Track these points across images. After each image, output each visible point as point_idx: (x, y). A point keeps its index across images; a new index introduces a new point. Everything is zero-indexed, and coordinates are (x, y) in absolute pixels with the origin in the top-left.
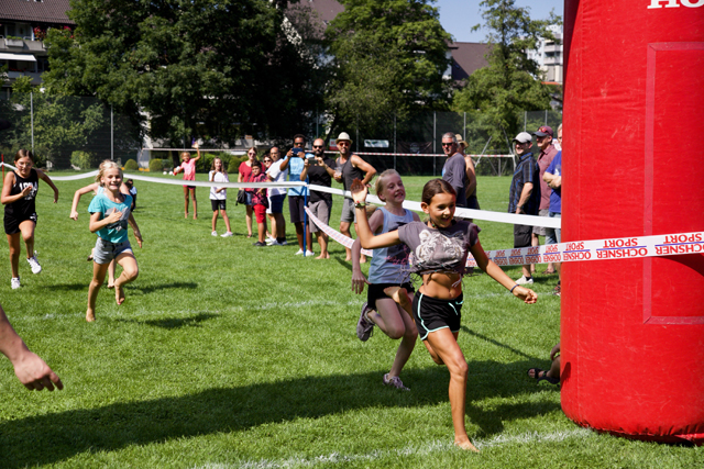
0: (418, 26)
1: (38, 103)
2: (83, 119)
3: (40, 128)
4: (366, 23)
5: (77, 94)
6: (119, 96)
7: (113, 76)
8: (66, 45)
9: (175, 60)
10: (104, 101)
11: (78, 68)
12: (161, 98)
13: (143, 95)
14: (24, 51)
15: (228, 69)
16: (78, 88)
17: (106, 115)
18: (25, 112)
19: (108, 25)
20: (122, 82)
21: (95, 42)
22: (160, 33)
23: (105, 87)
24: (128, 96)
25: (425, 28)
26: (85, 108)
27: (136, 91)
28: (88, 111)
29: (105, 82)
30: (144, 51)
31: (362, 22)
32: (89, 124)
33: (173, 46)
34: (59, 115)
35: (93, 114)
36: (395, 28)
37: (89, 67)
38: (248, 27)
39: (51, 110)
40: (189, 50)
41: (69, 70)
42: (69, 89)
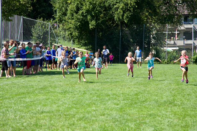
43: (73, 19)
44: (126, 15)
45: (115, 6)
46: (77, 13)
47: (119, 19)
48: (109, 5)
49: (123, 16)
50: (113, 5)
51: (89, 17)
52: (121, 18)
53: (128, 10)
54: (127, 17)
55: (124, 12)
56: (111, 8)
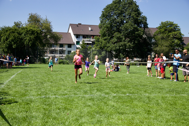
0: (176, 33)
1: (93, 51)
2: (101, 54)
3: (93, 56)
4: (163, 32)
5: (100, 49)
6: (109, 49)
7: (108, 45)
8: (98, 39)
9: (121, 41)
10: (106, 50)
11: (101, 44)
12: (117, 49)
13: (114, 49)
14: (90, 41)
15: (132, 43)
16: (101, 48)
17: (106, 53)
18: (90, 53)
19: (107, 34)
20: (110, 46)
21: (105, 38)
22: (118, 36)
23: (106, 47)
24: (111, 49)
25: (177, 33)
26: (102, 52)
27: (113, 48)
28: (103, 52)
29: (106, 46)
30: (115, 40)
31: (162, 32)
32: (103, 55)
33: (120, 39)
34: (97, 53)
35: (104, 53)
36: (170, 33)
37: (103, 43)
38: (137, 34)
39: (95, 52)
40: (124, 39)
41: (99, 44)
42: (99, 48)
43: (4, 43)
44: (30, 43)
45: (25, 38)
46: (7, 40)
47: (27, 44)
48: (22, 38)
49: (29, 43)
50: (24, 38)
51: (13, 43)
52: (28, 44)
53: (31, 40)
54: (31, 43)
55: (29, 41)
56: (23, 39)
